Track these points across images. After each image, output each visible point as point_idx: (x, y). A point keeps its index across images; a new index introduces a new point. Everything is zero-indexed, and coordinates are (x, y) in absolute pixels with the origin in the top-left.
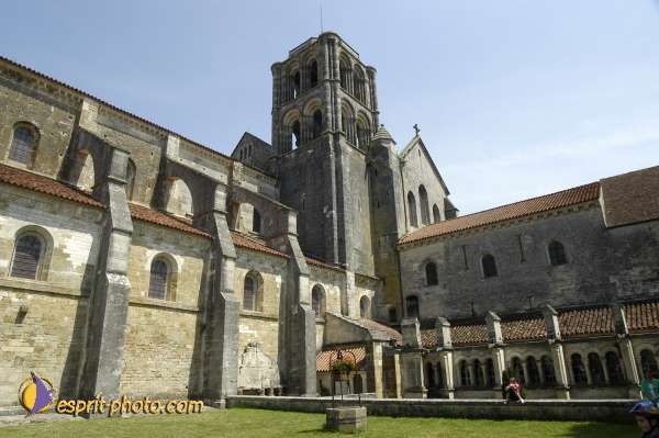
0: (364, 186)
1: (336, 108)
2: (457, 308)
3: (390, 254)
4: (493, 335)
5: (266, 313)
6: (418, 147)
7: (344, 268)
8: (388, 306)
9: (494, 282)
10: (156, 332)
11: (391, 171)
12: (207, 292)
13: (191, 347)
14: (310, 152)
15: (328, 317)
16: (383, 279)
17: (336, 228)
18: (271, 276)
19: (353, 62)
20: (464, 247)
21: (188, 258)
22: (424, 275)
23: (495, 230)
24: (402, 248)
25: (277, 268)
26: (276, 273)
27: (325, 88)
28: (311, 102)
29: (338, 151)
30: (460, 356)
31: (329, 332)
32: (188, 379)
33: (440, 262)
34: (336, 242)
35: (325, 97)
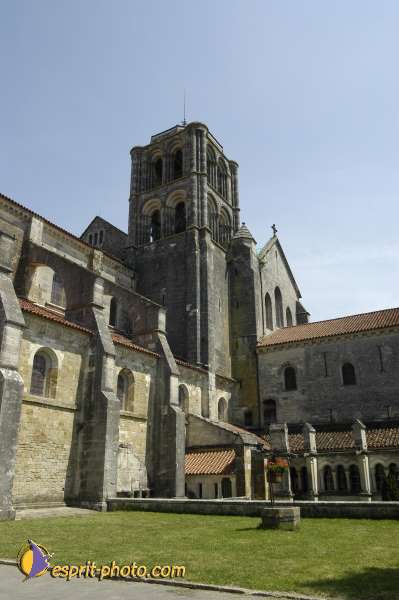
0: (225, 285)
1: (202, 203)
2: (315, 414)
3: (248, 357)
4: (359, 442)
5: (135, 414)
6: (275, 248)
7: (207, 368)
8: (244, 409)
9: (353, 390)
10: (37, 431)
11: (252, 271)
12: (84, 389)
13: (68, 447)
14: (172, 245)
15: (191, 419)
16: (240, 382)
17: (199, 327)
18: (141, 374)
19: (218, 156)
20: (325, 355)
21: (68, 353)
22: (282, 379)
23: (356, 339)
24: (261, 351)
25: (147, 367)
26: (146, 372)
27: (192, 181)
28: (173, 193)
29: (204, 248)
30: (324, 462)
31: (192, 434)
32: (64, 480)
33: (300, 367)
34: (199, 342)
35: (191, 189)
